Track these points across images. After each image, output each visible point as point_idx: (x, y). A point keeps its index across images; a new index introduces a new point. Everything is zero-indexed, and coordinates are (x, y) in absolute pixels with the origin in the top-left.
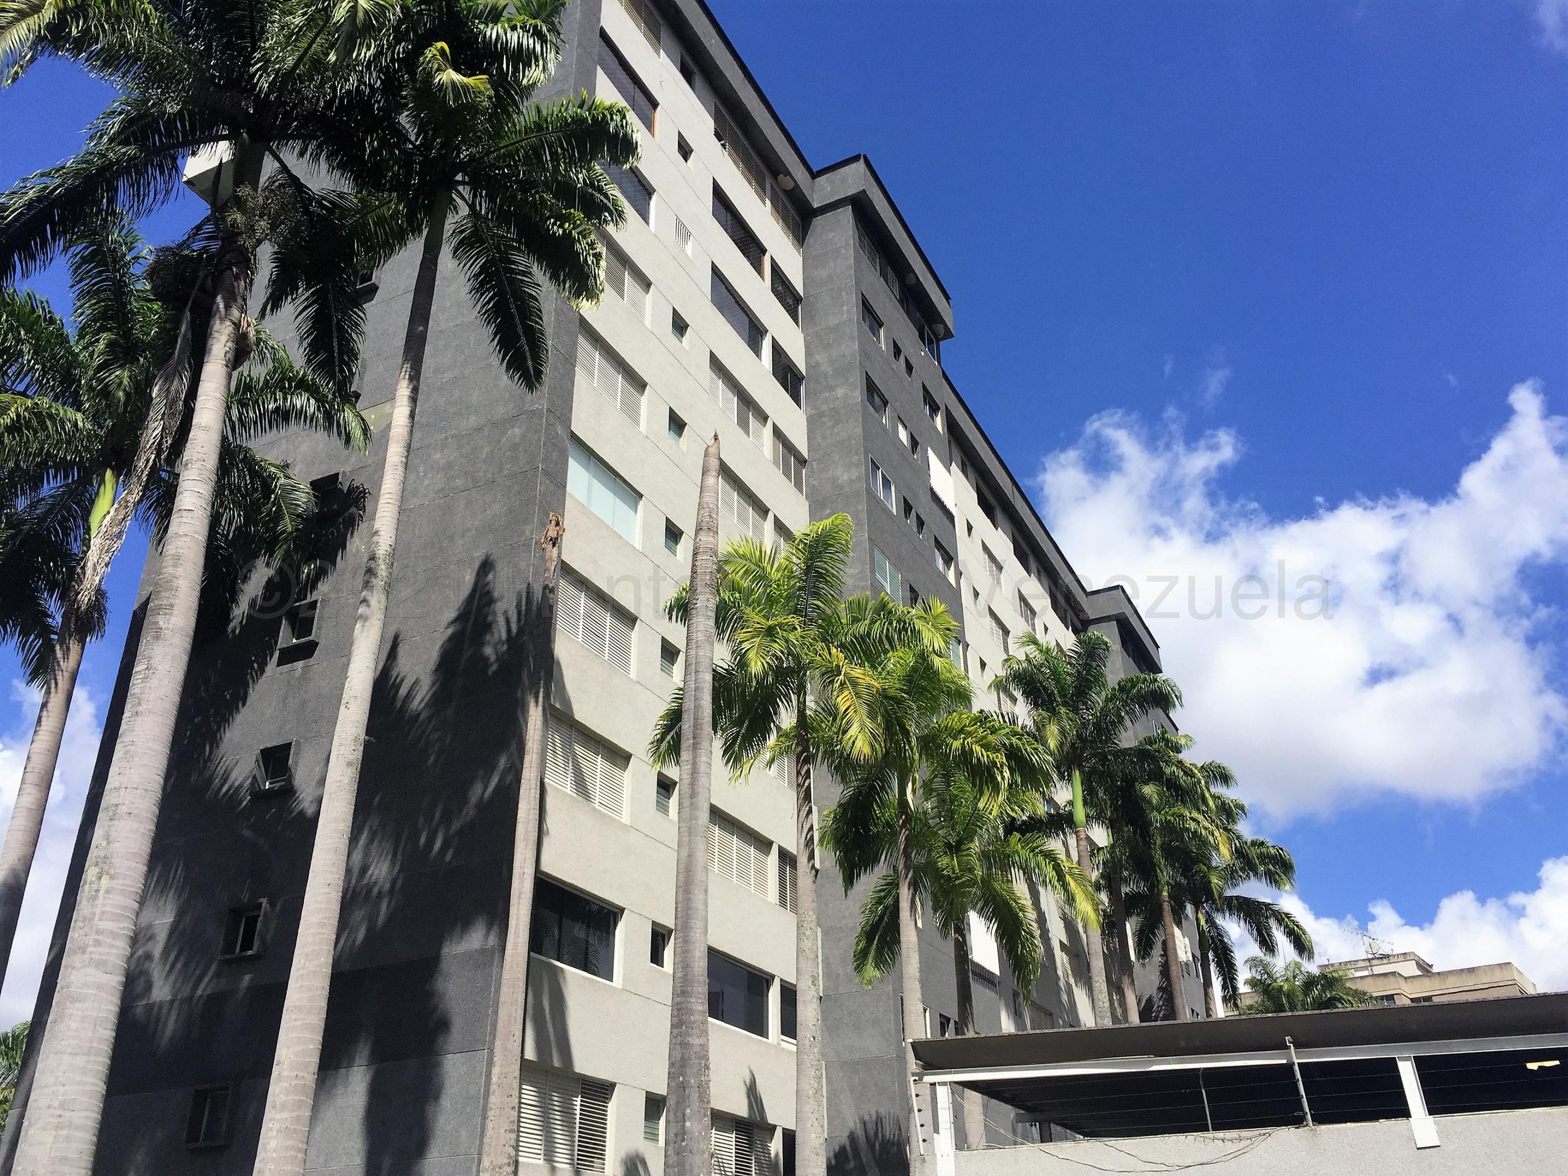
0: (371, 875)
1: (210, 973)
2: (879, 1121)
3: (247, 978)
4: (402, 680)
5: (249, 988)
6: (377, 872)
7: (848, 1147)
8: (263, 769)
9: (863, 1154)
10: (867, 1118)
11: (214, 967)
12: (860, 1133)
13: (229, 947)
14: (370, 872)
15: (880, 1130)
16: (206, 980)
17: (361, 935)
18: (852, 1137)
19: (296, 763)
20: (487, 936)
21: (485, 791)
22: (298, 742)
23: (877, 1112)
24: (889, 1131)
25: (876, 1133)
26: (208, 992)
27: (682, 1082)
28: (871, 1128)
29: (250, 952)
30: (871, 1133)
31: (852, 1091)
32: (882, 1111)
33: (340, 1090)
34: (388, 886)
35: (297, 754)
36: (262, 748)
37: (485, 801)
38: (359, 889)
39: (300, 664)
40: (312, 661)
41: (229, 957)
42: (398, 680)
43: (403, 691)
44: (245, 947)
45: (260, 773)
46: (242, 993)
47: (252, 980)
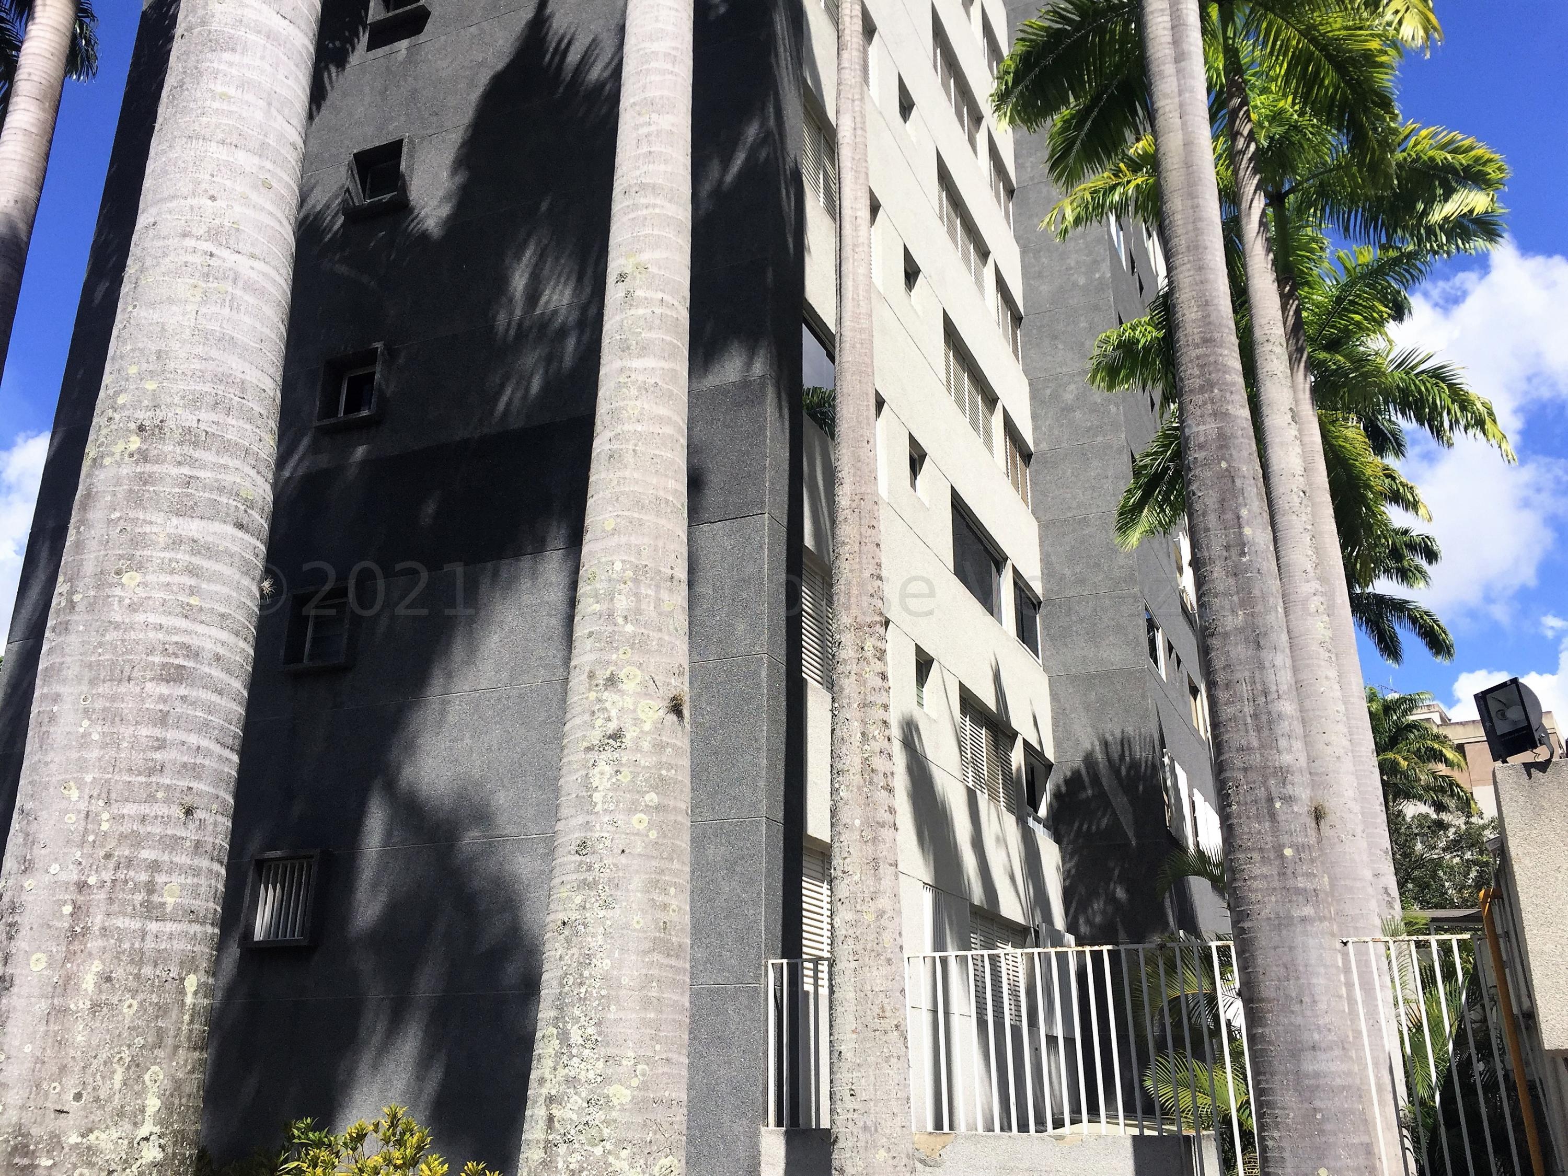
0: (548, 302)
1: (302, 448)
2: (1125, 742)
3: (360, 452)
4: (569, 44)
5: (364, 463)
6: (555, 297)
7: (1084, 772)
8: (358, 181)
9: (1105, 782)
10: (1110, 738)
11: (305, 442)
12: (1100, 756)
13: (329, 408)
14: (544, 299)
15: (1127, 753)
16: (296, 457)
17: (536, 385)
18: (1089, 760)
19: (411, 168)
20: (749, 365)
21: (723, 175)
22: (411, 141)
23: (1123, 732)
24: (1140, 753)
25: (1122, 757)
26: (300, 472)
27: (1227, 470)
28: (1115, 751)
29: (365, 413)
30: (1116, 756)
31: (1087, 708)
32: (1130, 730)
33: (526, 584)
34: (573, 318)
35: (411, 156)
36: (355, 151)
37: (725, 187)
38: (527, 323)
39: (404, 44)
40: (422, 38)
41: (326, 422)
42: (563, 46)
43: (573, 57)
44: (353, 406)
45: (356, 188)
46: (352, 473)
47: (369, 452)
